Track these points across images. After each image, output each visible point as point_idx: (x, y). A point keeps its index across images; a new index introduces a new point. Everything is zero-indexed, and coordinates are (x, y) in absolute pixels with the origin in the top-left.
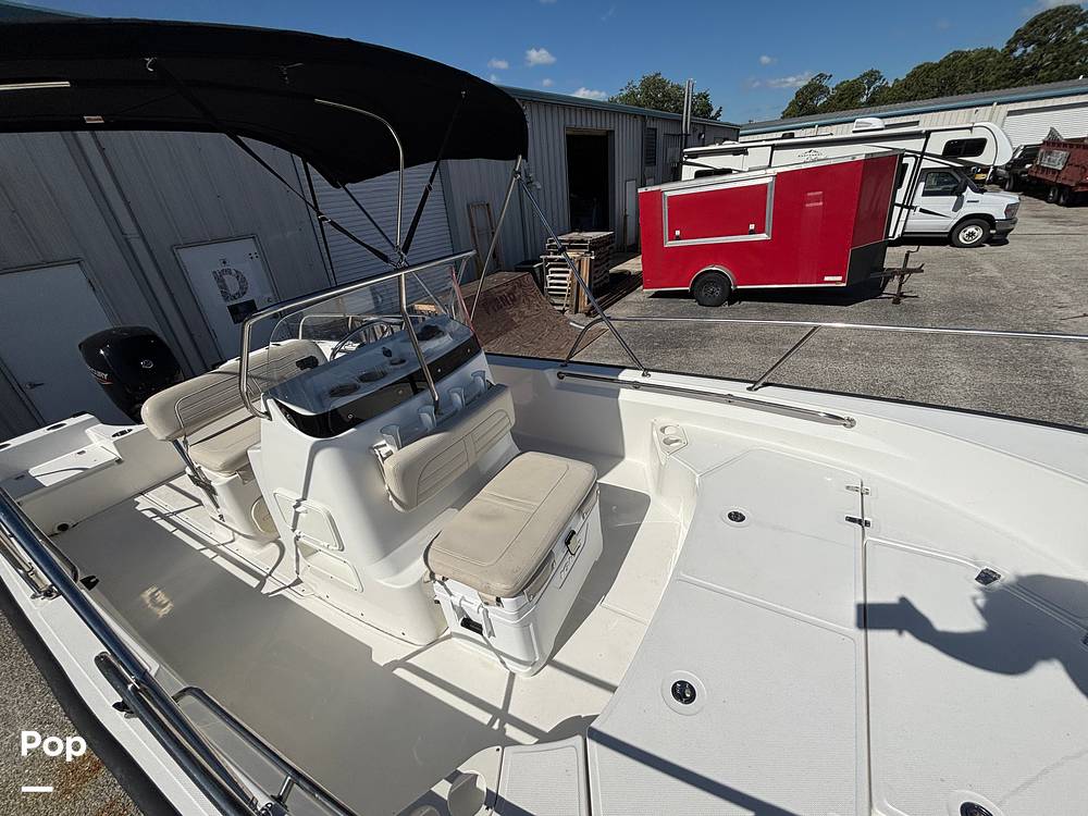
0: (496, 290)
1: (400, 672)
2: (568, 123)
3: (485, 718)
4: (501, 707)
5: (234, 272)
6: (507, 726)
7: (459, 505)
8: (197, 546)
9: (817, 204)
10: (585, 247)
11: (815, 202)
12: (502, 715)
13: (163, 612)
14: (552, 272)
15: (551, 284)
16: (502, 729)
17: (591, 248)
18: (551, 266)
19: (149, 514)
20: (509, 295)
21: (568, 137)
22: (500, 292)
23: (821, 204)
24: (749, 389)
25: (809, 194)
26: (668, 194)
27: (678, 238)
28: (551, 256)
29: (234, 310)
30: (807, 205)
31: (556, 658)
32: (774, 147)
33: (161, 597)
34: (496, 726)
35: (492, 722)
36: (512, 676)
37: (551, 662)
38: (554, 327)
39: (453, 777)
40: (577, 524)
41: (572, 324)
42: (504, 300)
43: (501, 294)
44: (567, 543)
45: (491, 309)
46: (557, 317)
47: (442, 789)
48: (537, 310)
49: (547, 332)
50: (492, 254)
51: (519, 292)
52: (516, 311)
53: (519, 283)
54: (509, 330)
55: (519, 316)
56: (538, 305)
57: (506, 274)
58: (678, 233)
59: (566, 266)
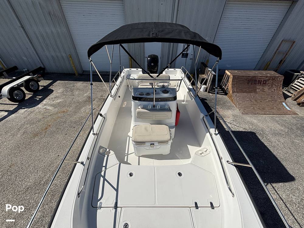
1: (128, 138)
3: (126, 152)
7: (152, 124)
12: (128, 154)
13: (124, 106)
14: (300, 80)
15: (295, 84)
24: (227, 161)
29: (183, 54)
31: (140, 157)
33: (125, 104)
34: (126, 155)
35: (126, 154)
36: (133, 153)
38: (272, 100)
39: (109, 150)
40: (156, 144)
41: (284, 104)
42: (260, 82)
43: (259, 79)
44: (151, 144)
45: (251, 83)
46: (280, 98)
47: (108, 150)
48: (272, 91)
49: (267, 101)
50: (279, 62)
51: (270, 82)
52: (261, 87)
53: (274, 79)
54: (251, 92)
55: (261, 90)
56: (274, 90)
57: (273, 73)
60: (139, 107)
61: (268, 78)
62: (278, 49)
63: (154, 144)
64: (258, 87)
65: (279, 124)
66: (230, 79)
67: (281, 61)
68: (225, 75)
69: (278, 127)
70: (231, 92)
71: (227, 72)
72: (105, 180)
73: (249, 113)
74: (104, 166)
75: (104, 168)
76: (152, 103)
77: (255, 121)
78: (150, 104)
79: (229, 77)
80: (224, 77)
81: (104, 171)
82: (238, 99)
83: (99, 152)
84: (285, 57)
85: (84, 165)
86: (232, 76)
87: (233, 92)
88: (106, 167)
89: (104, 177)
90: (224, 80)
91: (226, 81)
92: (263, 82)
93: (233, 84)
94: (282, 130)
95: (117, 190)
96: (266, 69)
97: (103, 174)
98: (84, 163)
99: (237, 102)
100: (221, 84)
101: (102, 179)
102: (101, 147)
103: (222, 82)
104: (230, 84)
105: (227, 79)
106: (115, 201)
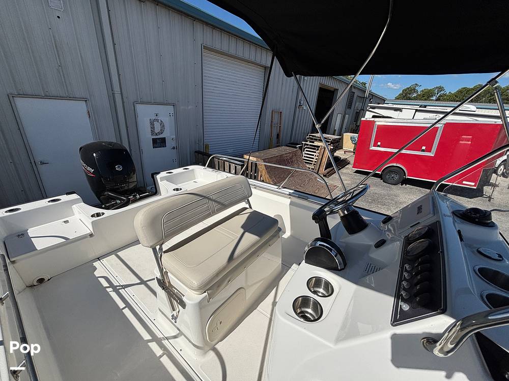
0: (285, 155)
2: (321, 81)
5: (160, 121)
9: (467, 142)
10: (328, 142)
11: (466, 141)
14: (306, 151)
15: (304, 157)
17: (331, 143)
18: (306, 148)
20: (290, 158)
22: (286, 157)
23: (470, 143)
25: (463, 137)
26: (377, 123)
27: (379, 146)
28: (308, 143)
29: (154, 141)
30: (461, 142)
32: (417, 110)
41: (318, 180)
42: (288, 161)
46: (311, 175)
50: (276, 137)
51: (294, 158)
53: (295, 154)
58: (379, 143)
59: (315, 149)
61: (291, 155)
62: (272, 122)
66: (259, 167)
67: (278, 134)
79: (255, 164)
84: (280, 131)
86: (261, 162)
90: (248, 171)
91: (253, 171)
92: (290, 160)
104: (263, 174)
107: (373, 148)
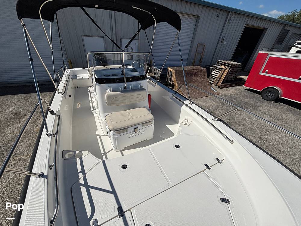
0: (193, 70)
1: (98, 137)
2: (248, 23)
3: (102, 152)
4: (106, 152)
5: (131, 47)
6: (104, 156)
8: (90, 99)
10: (229, 66)
12: (105, 154)
14: (215, 71)
15: (213, 74)
16: (103, 156)
17: (231, 67)
18: (215, 69)
19: (89, 91)
21: (246, 28)
22: (193, 71)
24: (213, 119)
26: (270, 56)
27: (266, 73)
28: (217, 66)
34: (102, 155)
35: (103, 154)
36: (113, 149)
37: (121, 151)
38: (205, 87)
39: (80, 152)
40: (140, 127)
41: (211, 88)
42: (193, 74)
43: (193, 72)
44: (134, 129)
45: (188, 75)
46: (208, 84)
47: (77, 152)
48: (203, 80)
49: (202, 87)
50: (199, 60)
51: (200, 73)
52: (195, 78)
53: (201, 71)
54: (191, 83)
55: (196, 80)
56: (203, 79)
57: (199, 67)
58: (267, 71)
59: (220, 70)
60: (108, 91)
61: (197, 71)
62: (197, 51)
63: (138, 128)
64: (193, 78)
65: (215, 102)
66: (173, 74)
67: (200, 59)
68: (168, 72)
69: (216, 104)
70: (177, 84)
71: (169, 69)
72: (88, 187)
73: (194, 98)
74: (80, 172)
75: (81, 175)
76: (122, 84)
77: (201, 103)
78: (121, 86)
79: (171, 72)
80: (168, 73)
81: (82, 178)
82: (183, 89)
83: (63, 158)
84: (202, 57)
85: (46, 177)
86: (174, 71)
87: (178, 84)
88: (83, 171)
89: (86, 185)
90: (168, 76)
91: (170, 77)
92: (195, 74)
93: (176, 78)
94: (218, 105)
95: (113, 192)
96: (193, 65)
97: (82, 181)
98: (46, 174)
99: (184, 91)
100: (167, 80)
101: (83, 189)
102: (64, 152)
103: (167, 78)
104: (174, 78)
105: (171, 75)
106: (117, 207)
107: (261, 73)
